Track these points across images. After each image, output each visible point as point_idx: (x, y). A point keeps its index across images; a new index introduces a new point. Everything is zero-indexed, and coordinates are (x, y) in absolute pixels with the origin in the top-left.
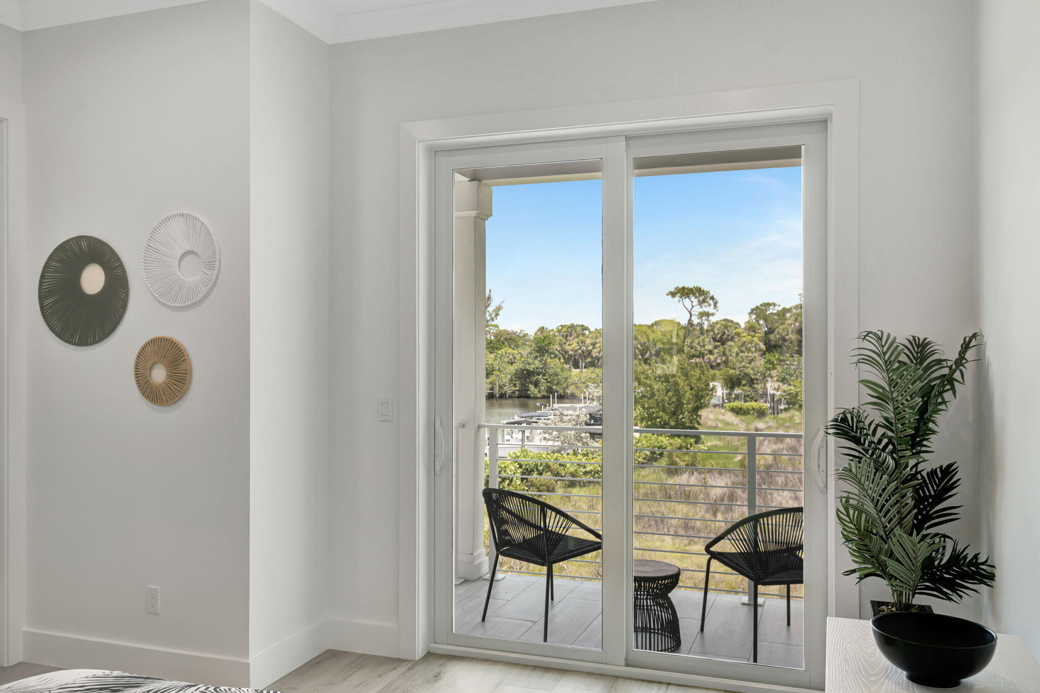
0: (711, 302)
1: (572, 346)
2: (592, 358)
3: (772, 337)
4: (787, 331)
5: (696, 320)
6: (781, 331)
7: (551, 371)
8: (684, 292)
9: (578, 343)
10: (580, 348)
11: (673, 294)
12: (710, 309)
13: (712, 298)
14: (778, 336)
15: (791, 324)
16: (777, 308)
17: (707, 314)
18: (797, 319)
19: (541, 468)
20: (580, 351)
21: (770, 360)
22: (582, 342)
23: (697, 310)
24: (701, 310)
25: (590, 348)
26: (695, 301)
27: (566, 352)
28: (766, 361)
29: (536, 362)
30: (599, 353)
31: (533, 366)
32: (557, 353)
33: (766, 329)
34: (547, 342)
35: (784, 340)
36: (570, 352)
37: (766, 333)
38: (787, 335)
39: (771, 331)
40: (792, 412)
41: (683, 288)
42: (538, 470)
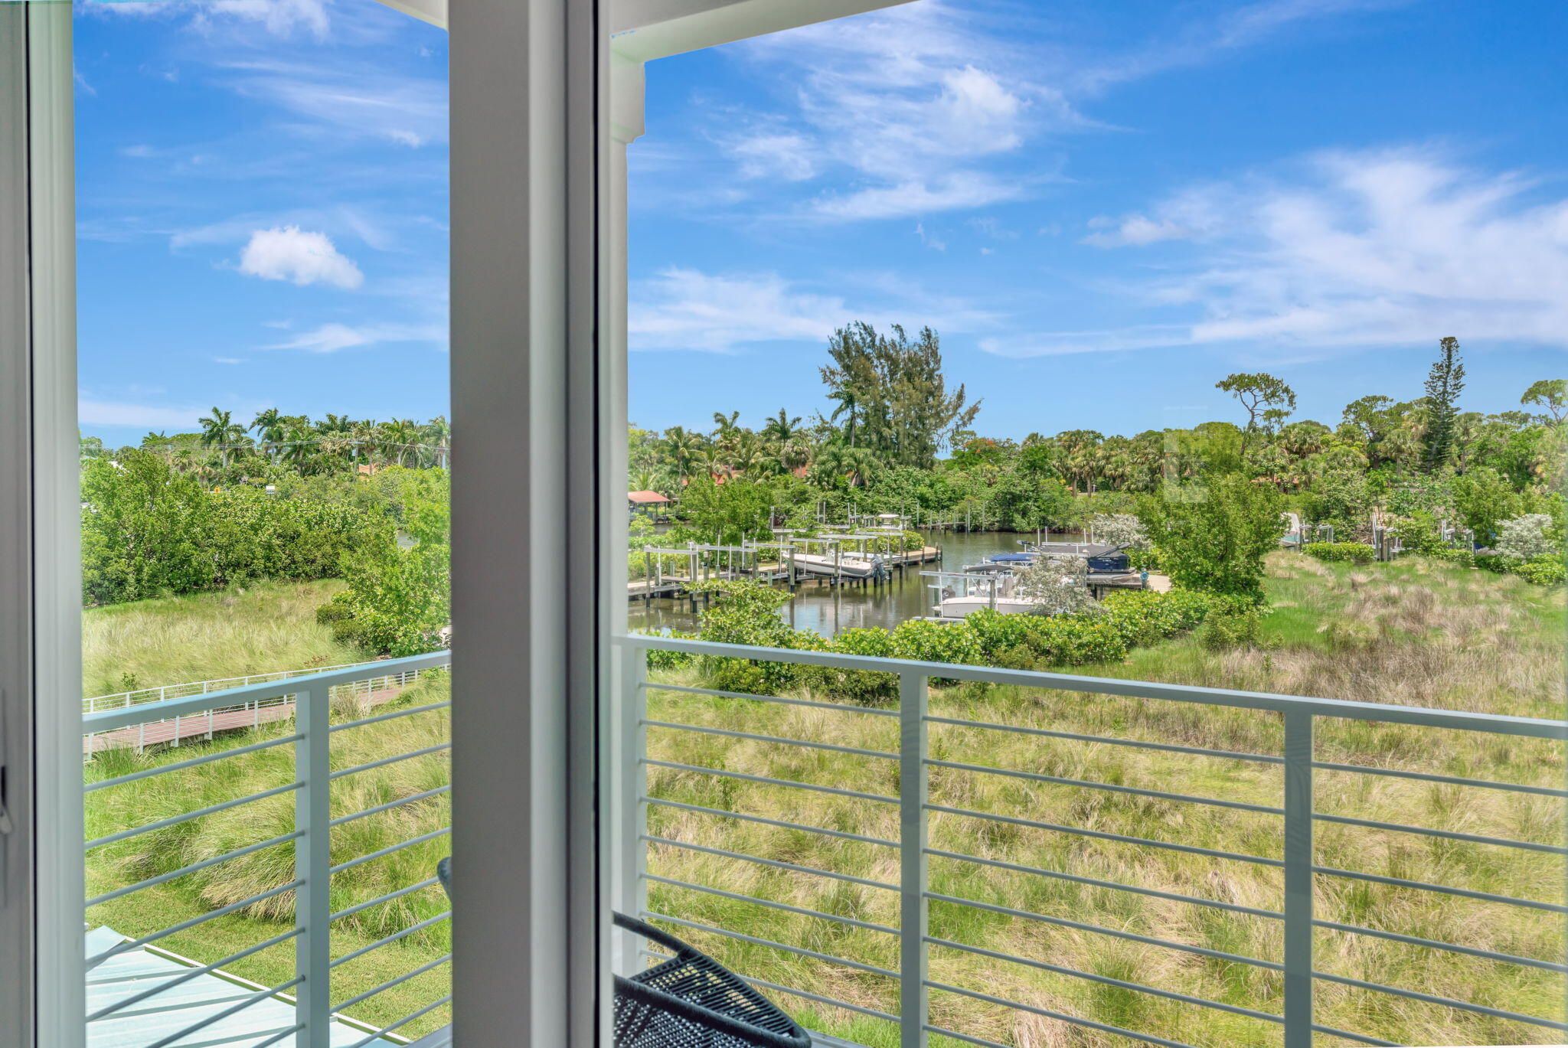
0: (1285, 396)
1: (1077, 460)
2: (1105, 476)
3: (1380, 446)
4: (1405, 439)
5: (1260, 423)
6: (1394, 438)
7: (1045, 496)
8: (1240, 383)
9: (1085, 456)
10: (1088, 463)
11: (1225, 386)
12: (1284, 407)
13: (1287, 390)
14: (1389, 445)
15: (1411, 427)
16: (1388, 403)
17: (1279, 414)
18: (1420, 419)
19: (1012, 637)
20: (1087, 468)
21: (1376, 479)
22: (1091, 455)
23: (1263, 407)
24: (1269, 408)
25: (1102, 463)
26: (1260, 395)
27: (1068, 469)
28: (1370, 481)
29: (1025, 483)
30: (1116, 470)
31: (1020, 488)
32: (1054, 470)
33: (1371, 435)
34: (1041, 455)
35: (1400, 451)
36: (1074, 469)
37: (1372, 441)
38: (1405, 443)
39: (1379, 437)
40: (1413, 558)
41: (1242, 376)
42: (1007, 640)
